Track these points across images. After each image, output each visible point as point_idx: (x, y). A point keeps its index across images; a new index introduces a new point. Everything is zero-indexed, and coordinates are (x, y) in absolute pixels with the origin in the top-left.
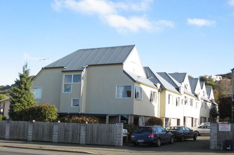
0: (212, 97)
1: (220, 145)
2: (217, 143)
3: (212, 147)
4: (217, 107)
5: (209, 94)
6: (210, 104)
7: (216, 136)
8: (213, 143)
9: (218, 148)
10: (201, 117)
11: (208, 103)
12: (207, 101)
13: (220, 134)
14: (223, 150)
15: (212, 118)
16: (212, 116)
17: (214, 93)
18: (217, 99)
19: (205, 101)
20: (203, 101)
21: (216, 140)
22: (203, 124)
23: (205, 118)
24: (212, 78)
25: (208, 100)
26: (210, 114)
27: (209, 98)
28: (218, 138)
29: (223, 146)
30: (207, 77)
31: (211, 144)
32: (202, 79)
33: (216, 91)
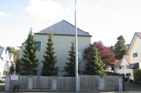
0: (12, 59)
1: (11, 88)
2: (9, 87)
3: (6, 90)
4: (15, 65)
5: (10, 58)
6: (11, 64)
7: (9, 83)
8: (7, 87)
9: (10, 90)
10: (4, 72)
11: (9, 63)
12: (8, 62)
13: (11, 82)
14: (13, 91)
15: (11, 72)
16: (11, 71)
17: (14, 57)
18: (15, 61)
19: (7, 61)
20: (6, 62)
21: (9, 85)
22: (4, 76)
23: (7, 72)
24: (14, 48)
25: (10, 61)
26: (10, 70)
27: (10, 60)
28: (10, 84)
29: (13, 89)
30: (12, 48)
31: (6, 88)
32: (8, 49)
33: (15, 56)
